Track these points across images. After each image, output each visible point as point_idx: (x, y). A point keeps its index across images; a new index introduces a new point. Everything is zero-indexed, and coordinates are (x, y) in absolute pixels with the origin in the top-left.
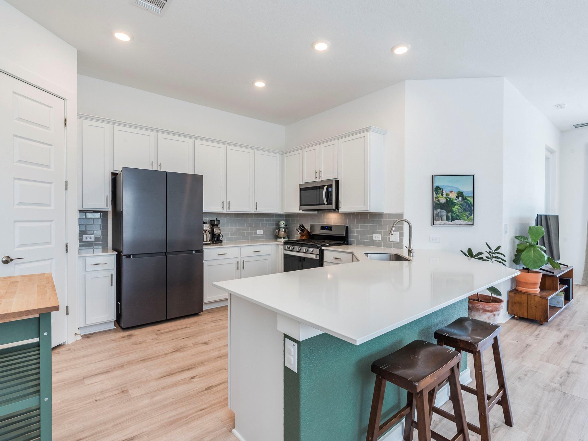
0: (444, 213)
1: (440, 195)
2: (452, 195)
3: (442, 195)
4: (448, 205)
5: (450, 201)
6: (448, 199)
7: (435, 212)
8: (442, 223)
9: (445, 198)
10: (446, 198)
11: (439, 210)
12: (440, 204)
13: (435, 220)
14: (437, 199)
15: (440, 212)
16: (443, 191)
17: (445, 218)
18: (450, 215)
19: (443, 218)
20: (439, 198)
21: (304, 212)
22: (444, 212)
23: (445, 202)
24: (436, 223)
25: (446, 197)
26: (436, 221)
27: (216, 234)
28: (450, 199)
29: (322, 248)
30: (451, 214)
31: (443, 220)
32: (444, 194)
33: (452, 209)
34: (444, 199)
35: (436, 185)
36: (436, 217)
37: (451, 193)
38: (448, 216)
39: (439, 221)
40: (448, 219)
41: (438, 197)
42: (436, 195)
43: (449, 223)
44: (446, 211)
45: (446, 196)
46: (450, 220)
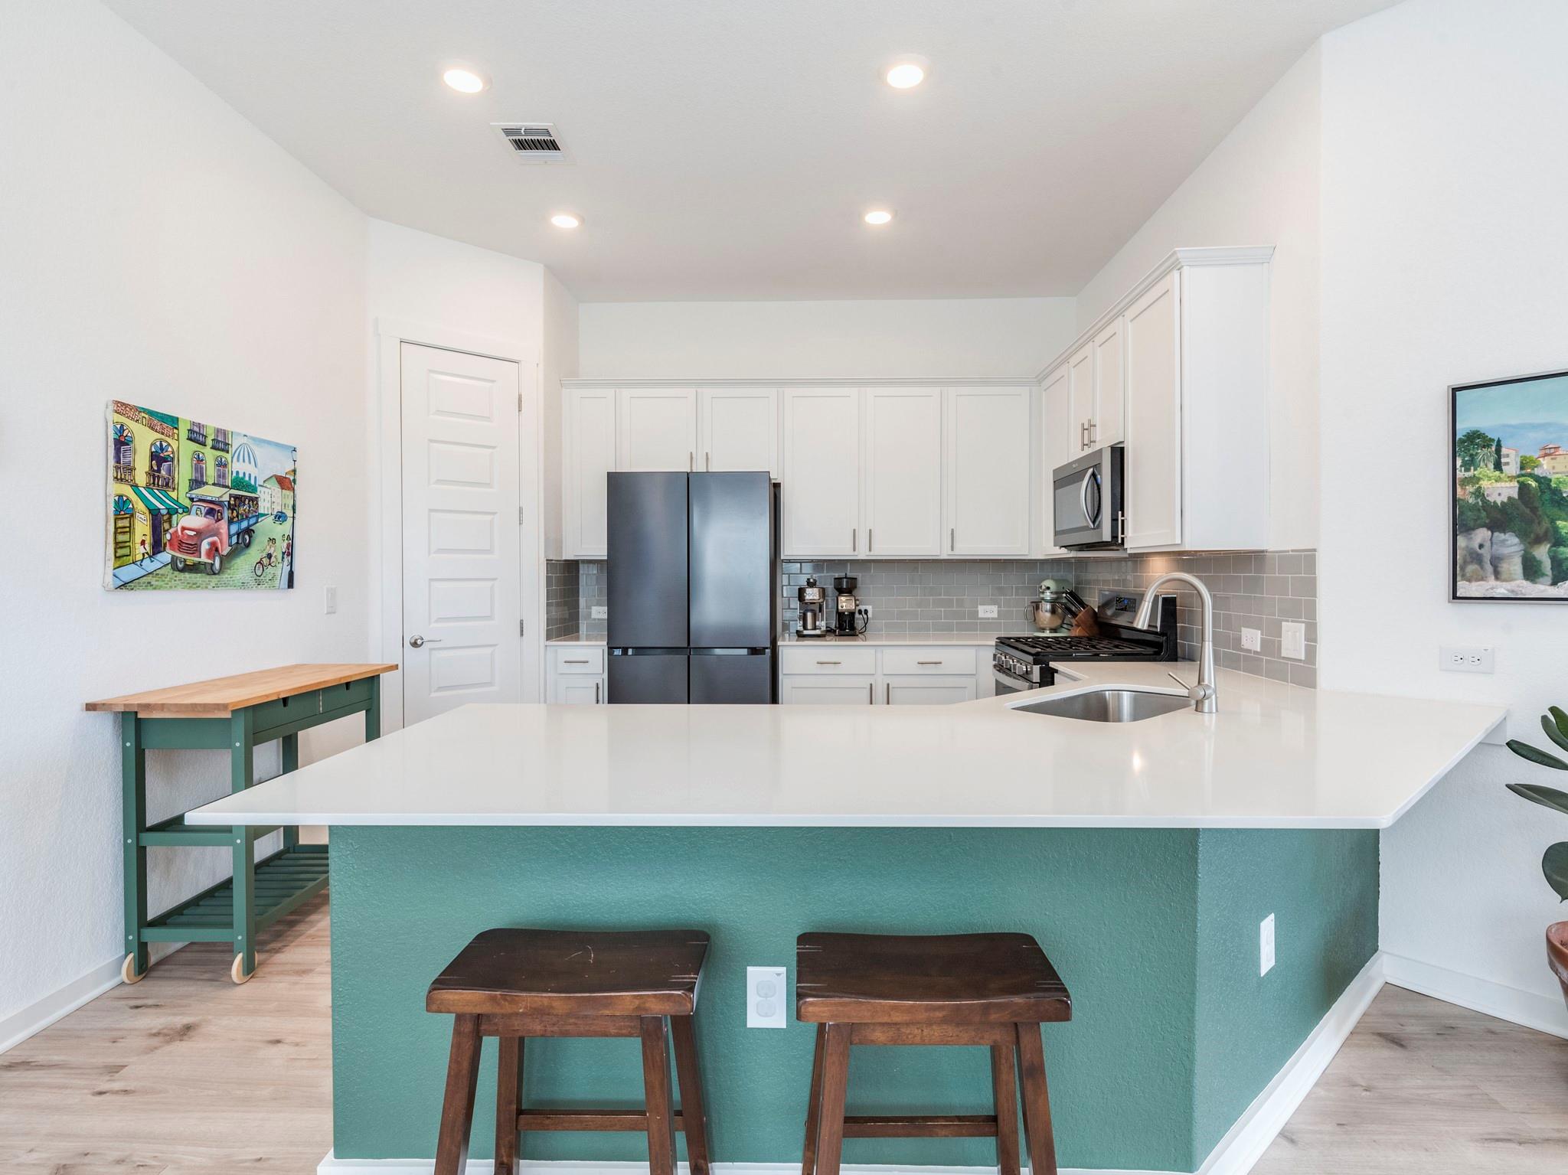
0: (1511, 545)
1: (1486, 470)
2: (1553, 463)
3: (1498, 466)
4: (1534, 510)
5: (1543, 492)
6: (1534, 484)
7: (1462, 541)
8: (1501, 589)
9: (1511, 478)
10: (1521, 479)
11: (1482, 534)
12: (1488, 507)
13: (1463, 576)
14: (1470, 489)
15: (1487, 544)
16: (1504, 451)
17: (1516, 566)
18: (1542, 552)
19: (1504, 567)
20: (1484, 484)
21: (1073, 554)
22: (1509, 542)
23: (1516, 496)
24: (1464, 588)
25: (1519, 476)
26: (1469, 581)
27: (844, 613)
28: (1543, 482)
29: (1052, 664)
30: (1550, 551)
31: (1504, 576)
32: (1507, 464)
33: (1556, 530)
34: (1508, 484)
35: (1464, 427)
36: (1465, 563)
37: (1546, 455)
38: (1534, 558)
39: (1482, 579)
40: (1531, 571)
41: (1474, 480)
42: (1467, 470)
43: (1543, 589)
44: (1523, 535)
45: (1522, 468)
46: (1543, 575)
